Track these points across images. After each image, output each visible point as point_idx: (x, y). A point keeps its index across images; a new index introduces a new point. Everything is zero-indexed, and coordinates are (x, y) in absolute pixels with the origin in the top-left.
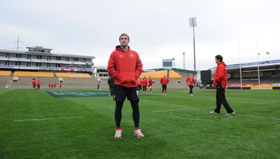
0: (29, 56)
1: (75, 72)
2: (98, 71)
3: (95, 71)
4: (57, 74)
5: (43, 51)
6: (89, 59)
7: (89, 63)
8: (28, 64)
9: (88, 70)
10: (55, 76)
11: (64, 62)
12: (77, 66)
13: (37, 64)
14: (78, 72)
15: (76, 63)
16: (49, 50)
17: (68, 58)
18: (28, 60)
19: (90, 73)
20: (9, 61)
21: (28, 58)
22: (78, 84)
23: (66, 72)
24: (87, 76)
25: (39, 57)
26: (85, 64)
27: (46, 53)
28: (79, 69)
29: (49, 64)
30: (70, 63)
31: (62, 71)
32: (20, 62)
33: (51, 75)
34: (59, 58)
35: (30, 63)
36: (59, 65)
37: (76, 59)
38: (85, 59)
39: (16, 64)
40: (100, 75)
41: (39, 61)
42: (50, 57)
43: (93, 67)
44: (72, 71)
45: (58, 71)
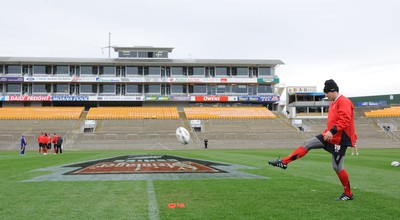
0: (120, 68)
1: (232, 103)
2: (292, 98)
3: (283, 99)
4: (188, 111)
5: (150, 55)
7: (267, 79)
8: (120, 87)
9: (265, 97)
10: (183, 115)
11: (202, 79)
12: (236, 87)
13: (140, 87)
15: (232, 79)
16: (166, 52)
17: (210, 69)
18: (119, 79)
19: (271, 106)
20: (78, 84)
21: (118, 74)
22: (241, 136)
23: (210, 103)
24: (264, 112)
25: (143, 69)
26: (254, 80)
27: (158, 58)
28: (243, 97)
29: (166, 87)
30: (217, 79)
31: (200, 103)
32: (102, 85)
33: (173, 112)
34: (188, 69)
35: (124, 85)
36: (189, 88)
37: (232, 69)
38: (254, 69)
39: (94, 91)
40: (300, 110)
41: (142, 79)
42: (167, 69)
43: (276, 88)
44: (224, 103)
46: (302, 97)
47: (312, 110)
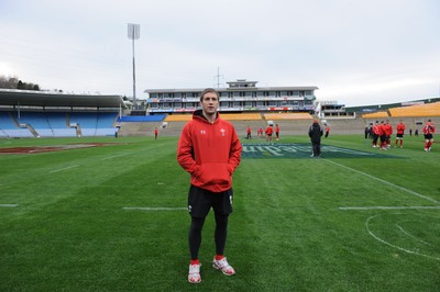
0: (230, 93)
1: (290, 111)
2: (323, 108)
3: (319, 108)
4: (266, 115)
5: (246, 86)
6: (309, 91)
7: (309, 97)
8: (230, 104)
9: (308, 107)
10: (264, 118)
11: (274, 98)
12: (292, 102)
13: (241, 103)
14: (294, 111)
15: (290, 98)
16: (254, 84)
17: (278, 92)
18: (230, 99)
19: (312, 112)
21: (229, 97)
22: (293, 129)
23: (277, 111)
24: (307, 116)
25: (242, 94)
26: (302, 98)
27: (250, 87)
28: (295, 107)
29: (255, 103)
30: (281, 98)
31: (272, 111)
33: (258, 116)
34: (266, 93)
35: (232, 102)
36: (268, 103)
37: (290, 92)
38: (302, 92)
40: (327, 114)
41: (242, 99)
42: (255, 93)
43: (314, 102)
44: (286, 111)
45: (266, 111)
46: (329, 107)
47: (334, 114)
